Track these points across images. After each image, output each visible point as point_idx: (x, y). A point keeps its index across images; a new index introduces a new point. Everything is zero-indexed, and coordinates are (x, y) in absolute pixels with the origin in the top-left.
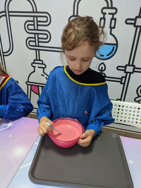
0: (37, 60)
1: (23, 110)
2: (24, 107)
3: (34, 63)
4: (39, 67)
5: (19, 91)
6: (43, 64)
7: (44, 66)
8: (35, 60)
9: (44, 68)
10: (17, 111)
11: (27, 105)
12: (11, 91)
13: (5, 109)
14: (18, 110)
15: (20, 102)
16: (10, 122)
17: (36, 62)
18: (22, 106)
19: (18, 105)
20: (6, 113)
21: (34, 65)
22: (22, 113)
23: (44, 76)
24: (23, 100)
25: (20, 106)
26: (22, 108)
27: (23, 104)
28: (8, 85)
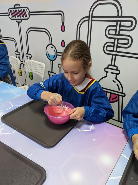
0: (111, 65)
1: (105, 116)
2: (107, 113)
3: (108, 68)
4: (112, 73)
5: (102, 95)
6: (117, 70)
7: (117, 72)
8: (109, 65)
9: (117, 74)
10: (100, 116)
11: (109, 110)
12: (95, 94)
13: (89, 111)
14: (101, 114)
15: (103, 107)
16: (92, 124)
17: (110, 67)
18: (105, 111)
19: (100, 109)
20: (91, 115)
21: (107, 70)
22: (104, 118)
23: (115, 82)
24: (105, 104)
25: (103, 110)
26: (104, 113)
27: (106, 109)
28: (93, 88)
